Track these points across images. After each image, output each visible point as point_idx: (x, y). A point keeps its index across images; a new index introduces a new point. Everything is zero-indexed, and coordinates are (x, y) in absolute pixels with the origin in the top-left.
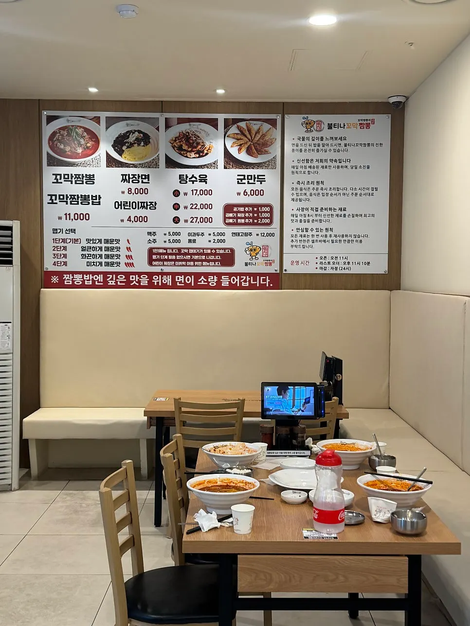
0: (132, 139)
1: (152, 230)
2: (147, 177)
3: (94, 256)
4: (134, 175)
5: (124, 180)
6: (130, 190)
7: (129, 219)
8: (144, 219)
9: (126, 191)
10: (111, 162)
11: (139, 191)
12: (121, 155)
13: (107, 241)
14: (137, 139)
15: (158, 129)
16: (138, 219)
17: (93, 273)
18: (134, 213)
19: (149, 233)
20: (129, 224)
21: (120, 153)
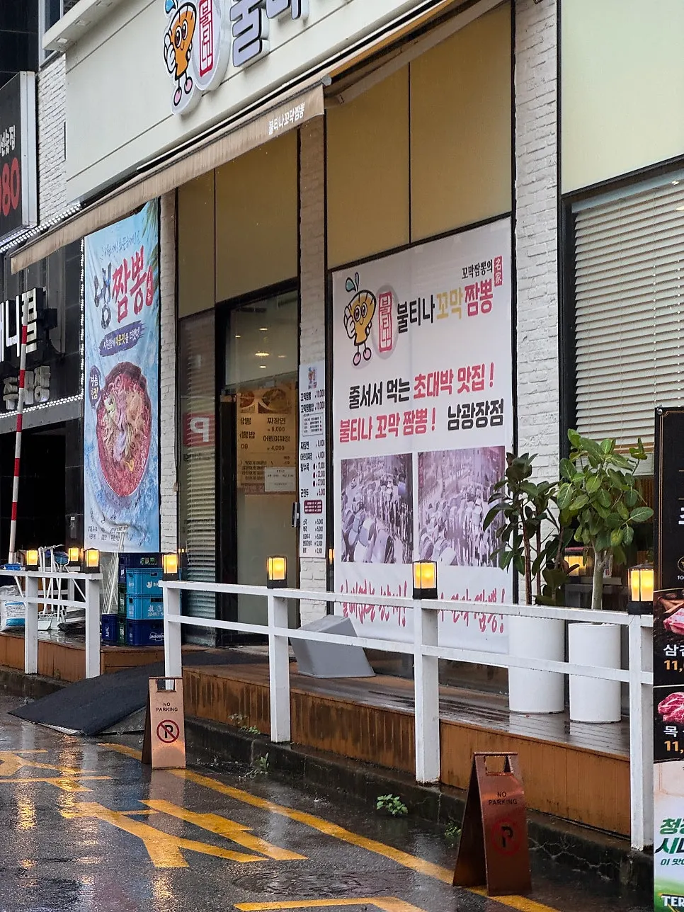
0: (274, 395)
1: (287, 456)
2: (284, 420)
3: (251, 473)
4: (276, 419)
5: (269, 422)
6: (273, 428)
7: (273, 448)
8: (282, 448)
9: (271, 429)
10: (261, 410)
11: (279, 429)
12: (267, 405)
13: (258, 463)
14: (277, 395)
15: (290, 388)
16: (278, 448)
17: (250, 485)
18: (276, 444)
19: (285, 457)
20: (272, 451)
21: (267, 404)
